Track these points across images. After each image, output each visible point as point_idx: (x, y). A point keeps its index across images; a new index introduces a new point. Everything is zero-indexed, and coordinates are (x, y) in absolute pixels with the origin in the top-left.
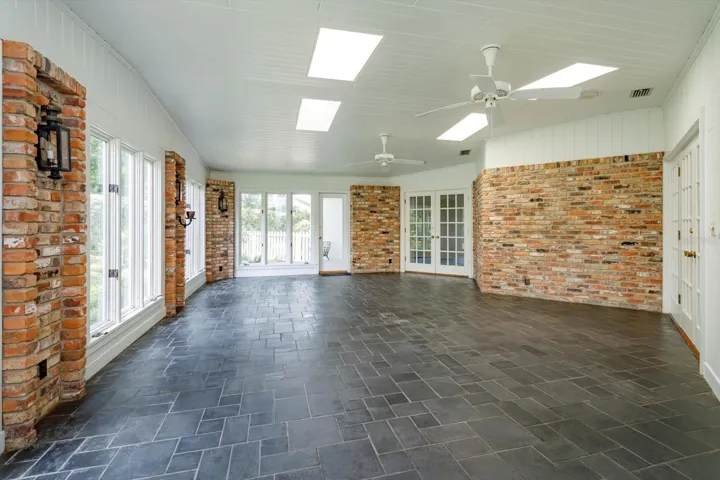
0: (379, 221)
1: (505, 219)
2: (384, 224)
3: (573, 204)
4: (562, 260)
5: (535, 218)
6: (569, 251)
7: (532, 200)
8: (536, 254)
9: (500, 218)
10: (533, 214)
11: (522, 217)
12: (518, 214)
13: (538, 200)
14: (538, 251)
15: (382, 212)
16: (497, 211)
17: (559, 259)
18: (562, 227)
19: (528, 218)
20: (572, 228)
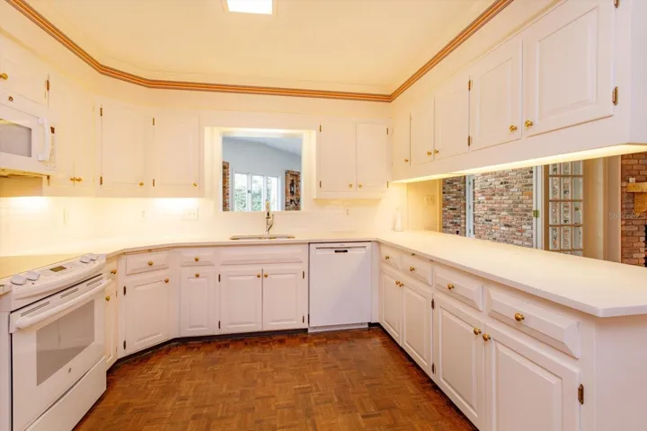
0: (447, 200)
1: (487, 199)
2: (452, 202)
3: (526, 186)
4: (520, 234)
5: (504, 198)
6: (524, 227)
7: (502, 183)
8: (504, 228)
9: (483, 198)
10: (502, 195)
11: (496, 198)
12: (494, 195)
13: (505, 183)
14: (505, 225)
15: (450, 193)
16: (482, 192)
17: (517, 233)
18: (520, 206)
19: (499, 198)
20: (525, 206)
